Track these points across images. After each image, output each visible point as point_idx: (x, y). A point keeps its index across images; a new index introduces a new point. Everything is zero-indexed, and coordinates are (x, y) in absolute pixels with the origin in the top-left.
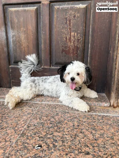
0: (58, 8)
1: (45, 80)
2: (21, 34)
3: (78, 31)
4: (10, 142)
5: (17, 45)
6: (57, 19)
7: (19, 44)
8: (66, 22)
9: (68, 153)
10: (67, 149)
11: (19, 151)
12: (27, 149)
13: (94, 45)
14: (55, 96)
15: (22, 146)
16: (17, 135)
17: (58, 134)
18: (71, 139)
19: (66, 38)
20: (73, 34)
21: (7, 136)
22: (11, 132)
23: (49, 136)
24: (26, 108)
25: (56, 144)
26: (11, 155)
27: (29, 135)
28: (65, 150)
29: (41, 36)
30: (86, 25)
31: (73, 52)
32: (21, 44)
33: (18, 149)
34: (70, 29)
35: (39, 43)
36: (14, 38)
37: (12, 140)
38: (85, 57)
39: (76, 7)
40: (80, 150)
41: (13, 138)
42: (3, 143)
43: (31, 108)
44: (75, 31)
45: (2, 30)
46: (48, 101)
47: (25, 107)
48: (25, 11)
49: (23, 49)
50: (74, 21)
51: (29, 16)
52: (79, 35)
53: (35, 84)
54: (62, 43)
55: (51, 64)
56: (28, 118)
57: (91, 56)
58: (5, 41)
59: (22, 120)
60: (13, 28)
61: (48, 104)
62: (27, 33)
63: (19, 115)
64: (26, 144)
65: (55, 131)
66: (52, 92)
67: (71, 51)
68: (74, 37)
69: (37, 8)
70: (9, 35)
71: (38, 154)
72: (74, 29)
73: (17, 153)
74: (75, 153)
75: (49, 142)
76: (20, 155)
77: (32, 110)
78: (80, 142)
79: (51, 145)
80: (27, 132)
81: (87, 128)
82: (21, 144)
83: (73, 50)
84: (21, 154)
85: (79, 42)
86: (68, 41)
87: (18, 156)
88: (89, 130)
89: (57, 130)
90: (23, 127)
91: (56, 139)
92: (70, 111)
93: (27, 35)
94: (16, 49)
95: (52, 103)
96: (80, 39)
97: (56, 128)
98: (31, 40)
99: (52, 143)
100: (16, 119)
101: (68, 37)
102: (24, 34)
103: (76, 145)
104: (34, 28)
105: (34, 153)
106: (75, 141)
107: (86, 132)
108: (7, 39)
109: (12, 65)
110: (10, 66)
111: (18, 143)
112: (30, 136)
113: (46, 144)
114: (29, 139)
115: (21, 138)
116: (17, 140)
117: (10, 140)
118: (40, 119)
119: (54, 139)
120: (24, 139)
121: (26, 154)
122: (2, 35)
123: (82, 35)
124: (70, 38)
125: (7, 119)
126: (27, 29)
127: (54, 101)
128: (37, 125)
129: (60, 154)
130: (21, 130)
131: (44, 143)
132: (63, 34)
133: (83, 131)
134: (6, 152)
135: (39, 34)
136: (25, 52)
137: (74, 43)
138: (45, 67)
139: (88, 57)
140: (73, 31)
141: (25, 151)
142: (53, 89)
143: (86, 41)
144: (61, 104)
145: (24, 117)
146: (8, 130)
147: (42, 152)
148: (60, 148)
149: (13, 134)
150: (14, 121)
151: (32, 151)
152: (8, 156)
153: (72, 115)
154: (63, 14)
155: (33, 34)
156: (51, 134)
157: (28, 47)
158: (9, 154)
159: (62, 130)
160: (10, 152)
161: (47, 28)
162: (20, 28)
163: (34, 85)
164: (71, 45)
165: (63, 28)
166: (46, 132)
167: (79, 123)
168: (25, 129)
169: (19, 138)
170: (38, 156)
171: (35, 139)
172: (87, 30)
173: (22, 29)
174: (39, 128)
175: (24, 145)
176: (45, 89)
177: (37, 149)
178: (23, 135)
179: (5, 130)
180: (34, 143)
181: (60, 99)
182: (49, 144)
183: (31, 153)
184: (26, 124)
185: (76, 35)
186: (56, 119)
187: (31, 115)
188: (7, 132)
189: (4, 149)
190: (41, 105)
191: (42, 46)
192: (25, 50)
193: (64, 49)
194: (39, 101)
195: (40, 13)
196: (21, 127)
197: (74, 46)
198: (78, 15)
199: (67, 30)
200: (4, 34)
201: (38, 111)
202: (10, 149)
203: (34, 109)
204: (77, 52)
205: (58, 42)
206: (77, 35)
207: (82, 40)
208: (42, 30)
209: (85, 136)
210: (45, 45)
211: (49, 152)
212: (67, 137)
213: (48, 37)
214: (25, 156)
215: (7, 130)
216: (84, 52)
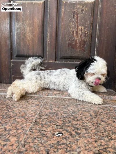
0: (65, 2)
1: (50, 73)
2: (26, 27)
3: (85, 24)
4: (23, 129)
5: (21, 38)
6: (64, 13)
7: (23, 37)
8: (74, 15)
9: (97, 140)
10: (94, 136)
11: (37, 139)
12: (45, 136)
13: (102, 39)
14: (62, 89)
15: (39, 133)
16: (30, 124)
17: (77, 122)
18: (95, 127)
19: (73, 32)
20: (81, 28)
21: (17, 124)
22: (21, 121)
23: (67, 124)
24: (32, 101)
25: (79, 131)
26: (28, 143)
27: (43, 123)
28: (91, 137)
29: (47, 30)
30: (93, 19)
31: (80, 46)
32: (25, 36)
33: (35, 137)
34: (77, 23)
35: (44, 36)
36: (19, 31)
37: (25, 128)
38: (91, 51)
39: (84, 2)
40: (109, 138)
41: (26, 126)
42: (15, 131)
43: (37, 100)
44: (82, 25)
45: (7, 22)
46: (55, 95)
47: (30, 100)
48: (32, 3)
49: (28, 42)
50: (82, 15)
51: (36, 9)
52: (86, 28)
53: (41, 77)
54: (69, 36)
55: (56, 58)
56: (37, 109)
57: (98, 50)
58: (9, 34)
59: (30, 110)
60: (18, 20)
61: (55, 98)
62: (33, 26)
63: (26, 106)
64: (43, 132)
65: (72, 120)
66: (59, 85)
67: (78, 45)
68: (81, 31)
69: (44, 1)
70: (13, 28)
71: (62, 141)
72: (81, 23)
73: (35, 140)
74: (104, 139)
75: (69, 130)
76: (39, 143)
77: (40, 102)
78: (105, 130)
79: (74, 133)
80: (41, 121)
81: (107, 118)
82: (37, 132)
83: (80, 43)
84: (40, 141)
85: (86, 36)
86: (75, 35)
87: (36, 144)
88: (110, 119)
89: (75, 119)
90: (33, 116)
91: (77, 127)
92: (81, 104)
93: (33, 28)
94: (20, 43)
95: (59, 97)
96: (88, 33)
97: (72, 117)
98: (36, 33)
99: (73, 131)
100: (24, 109)
101: (75, 31)
102: (29, 27)
103: (102, 133)
104: (41, 21)
105: (56, 140)
106: (99, 129)
107: (108, 121)
108: (11, 31)
109: (14, 59)
110: (12, 61)
111: (33, 131)
112: (45, 124)
113: (67, 131)
114: (45, 127)
115: (35, 126)
116: (31, 128)
117: (22, 127)
118: (51, 110)
119: (74, 127)
120: (38, 127)
121: (46, 142)
122: (6, 27)
123: (89, 29)
124: (77, 32)
125: (13, 109)
126: (33, 22)
127: (61, 95)
128: (50, 115)
129: (88, 141)
130: (33, 119)
131: (64, 130)
132: (70, 27)
133: (104, 120)
134: (20, 140)
135: (45, 27)
136: (29, 45)
137: (81, 37)
138: (49, 61)
139: (95, 51)
140: (81, 25)
141: (44, 138)
142: (60, 82)
143: (93, 35)
144: (70, 98)
145: (32, 108)
146: (17, 118)
147: (65, 139)
148: (86, 135)
149: (23, 122)
150: (21, 111)
151: (52, 138)
152: (24, 144)
153: (85, 106)
154: (71, 8)
155: (38, 27)
156: (69, 123)
157: (33, 39)
158: (25, 142)
159: (80, 119)
160: (26, 140)
161: (54, 21)
162: (26, 21)
163: (39, 78)
164: (78, 39)
165: (70, 22)
166: (62, 121)
167: (96, 113)
168: (36, 118)
169: (33, 126)
170: (62, 143)
171: (53, 127)
172: (94, 25)
173: (28, 21)
174: (54, 117)
175: (41, 132)
176: (51, 82)
177: (58, 136)
178: (36, 123)
179: (14, 118)
180: (53, 130)
181: (69, 92)
182: (70, 131)
183: (51, 140)
184: (36, 114)
185: (83, 29)
186: (69, 110)
187: (40, 106)
188: (16, 121)
189: (17, 137)
190: (47, 98)
191: (48, 40)
192: (29, 44)
193: (70, 43)
194: (45, 95)
195: (47, 6)
196: (31, 116)
197: (81, 39)
198: (86, 9)
199: (75, 23)
200: (8, 26)
201: (46, 103)
202: (24, 136)
203: (41, 101)
204: (84, 46)
205: (65, 36)
206: (85, 29)
207: (90, 34)
208: (49, 23)
209: (109, 124)
210: (51, 39)
211: (73, 139)
212: (89, 125)
213: (54, 30)
214: (46, 143)
215: (15, 119)
216: (91, 46)
